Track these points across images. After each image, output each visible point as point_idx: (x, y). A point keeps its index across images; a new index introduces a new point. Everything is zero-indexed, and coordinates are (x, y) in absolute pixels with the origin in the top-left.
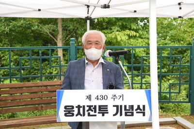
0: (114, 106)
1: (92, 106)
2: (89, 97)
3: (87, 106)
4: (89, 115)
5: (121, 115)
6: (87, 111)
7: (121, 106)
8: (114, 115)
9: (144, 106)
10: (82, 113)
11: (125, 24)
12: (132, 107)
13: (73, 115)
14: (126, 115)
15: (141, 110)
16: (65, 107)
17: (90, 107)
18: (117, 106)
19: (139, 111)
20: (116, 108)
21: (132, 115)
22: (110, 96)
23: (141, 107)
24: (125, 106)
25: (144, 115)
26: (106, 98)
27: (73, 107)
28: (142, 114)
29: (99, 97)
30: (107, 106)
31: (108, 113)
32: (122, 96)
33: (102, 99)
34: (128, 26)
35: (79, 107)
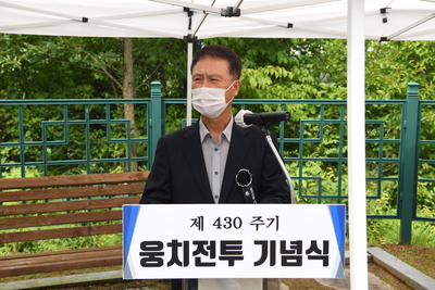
0: (256, 243)
1: (206, 243)
2: (199, 223)
3: (195, 243)
4: (198, 263)
5: (273, 263)
6: (195, 253)
7: (273, 243)
8: (256, 264)
9: (326, 244)
10: (181, 257)
11: (263, 52)
12: (298, 245)
13: (160, 263)
14: (284, 263)
15: (319, 252)
16: (143, 245)
17: (200, 244)
18: (264, 243)
19: (314, 254)
20: (260, 246)
21: (299, 263)
22: (247, 221)
23: (320, 246)
24: (283, 243)
25: (326, 264)
26: (238, 225)
27: (160, 245)
28: (321, 261)
29: (222, 222)
30: (240, 242)
31: (242, 258)
32: (275, 220)
33: (228, 225)
34: (271, 58)
35: (174, 245)
